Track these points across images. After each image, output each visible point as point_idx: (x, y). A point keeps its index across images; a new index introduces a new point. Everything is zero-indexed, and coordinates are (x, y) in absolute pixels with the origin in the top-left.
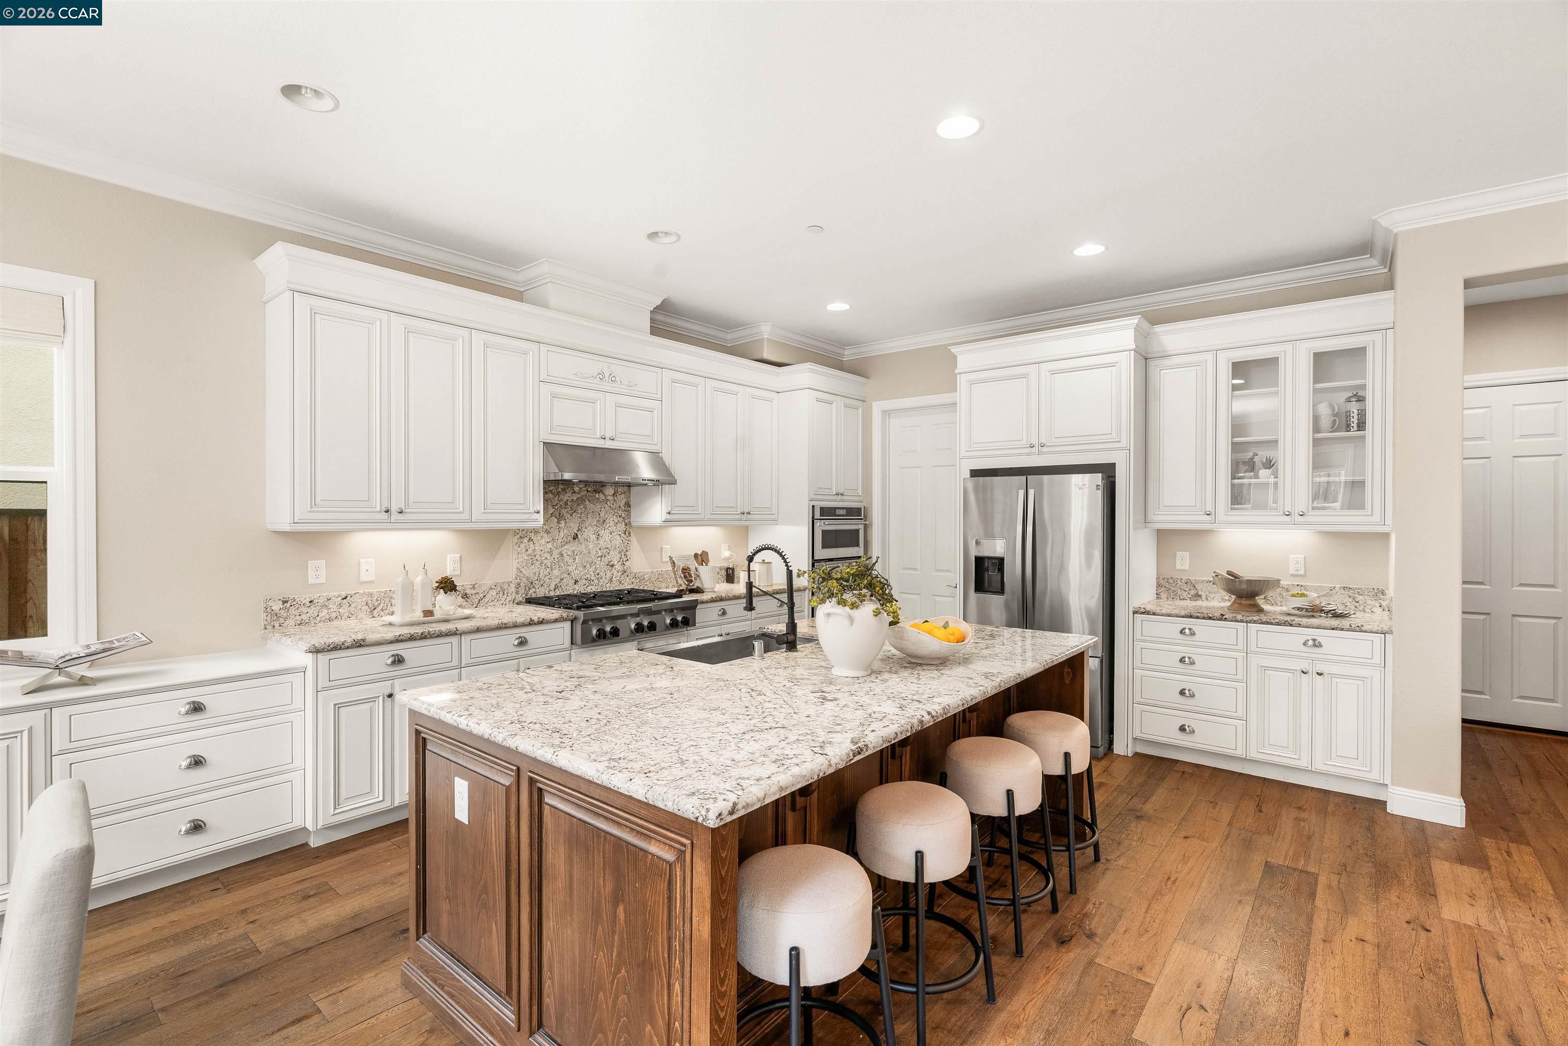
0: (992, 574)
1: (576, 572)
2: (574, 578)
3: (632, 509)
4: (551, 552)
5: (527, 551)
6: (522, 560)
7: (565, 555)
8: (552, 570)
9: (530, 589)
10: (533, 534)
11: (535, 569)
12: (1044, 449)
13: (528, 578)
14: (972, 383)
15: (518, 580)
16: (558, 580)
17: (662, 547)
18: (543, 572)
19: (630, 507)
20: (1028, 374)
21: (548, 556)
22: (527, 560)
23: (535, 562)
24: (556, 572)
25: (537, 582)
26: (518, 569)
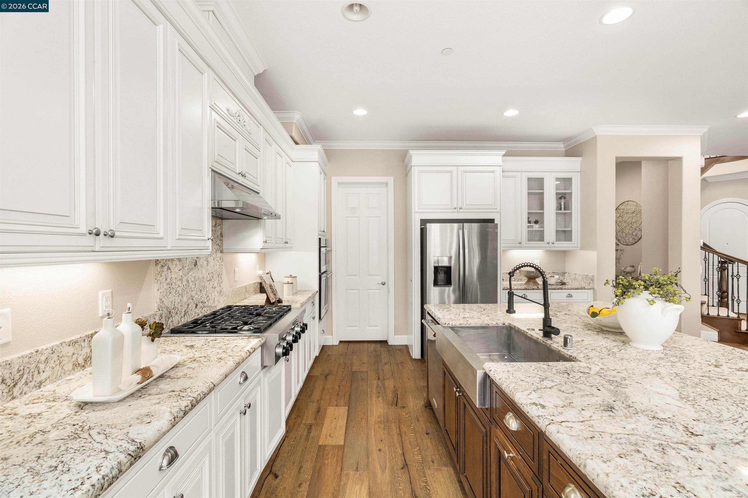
0: (442, 276)
1: (197, 296)
2: (195, 302)
3: (224, 239)
4: (181, 280)
5: (166, 280)
6: (163, 289)
7: (190, 281)
8: (182, 297)
9: (169, 318)
10: (170, 262)
11: (171, 297)
12: (461, 210)
13: (167, 308)
14: (422, 172)
15: (161, 312)
16: (186, 306)
17: (235, 270)
18: (178, 299)
19: (222, 237)
20: (452, 171)
21: (179, 283)
22: (167, 289)
23: (172, 290)
24: (185, 299)
25: (173, 311)
26: (161, 300)
